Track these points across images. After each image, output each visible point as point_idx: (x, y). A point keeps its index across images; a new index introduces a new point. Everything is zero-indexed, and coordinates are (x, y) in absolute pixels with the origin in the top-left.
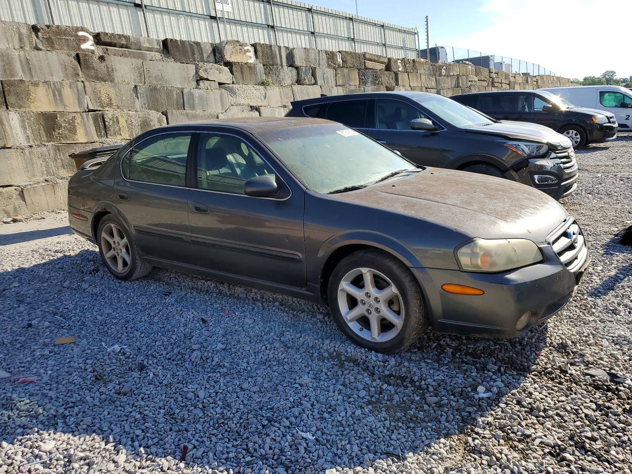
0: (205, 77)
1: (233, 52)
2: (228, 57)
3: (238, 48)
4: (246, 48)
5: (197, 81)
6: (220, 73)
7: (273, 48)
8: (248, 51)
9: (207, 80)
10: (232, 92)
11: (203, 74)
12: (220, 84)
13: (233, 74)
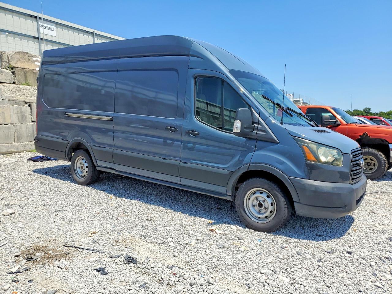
1: (19, 60)
3: (26, 58)
4: (34, 59)
8: (37, 61)
13: (15, 77)
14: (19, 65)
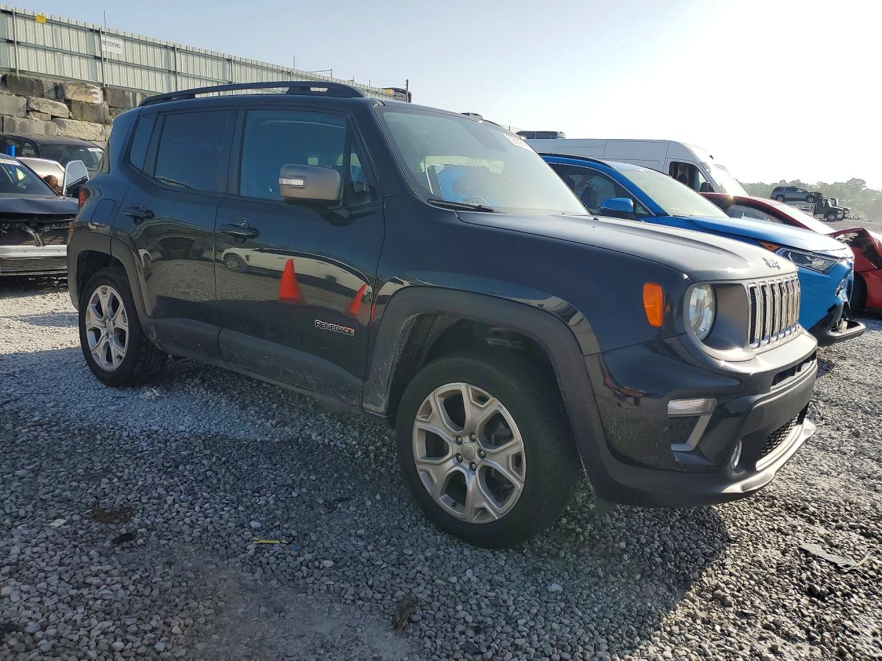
0: (37, 109)
1: (76, 92)
2: (69, 96)
3: (83, 89)
4: (92, 90)
5: (28, 111)
6: (54, 108)
7: (126, 93)
8: (95, 93)
9: (39, 112)
10: (62, 125)
11: (33, 106)
12: (53, 117)
13: (71, 111)
14: (76, 98)
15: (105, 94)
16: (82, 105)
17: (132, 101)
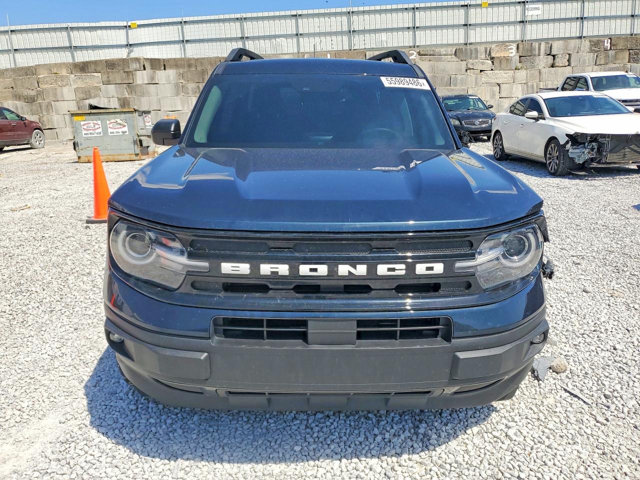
1: (498, 51)
2: (493, 55)
3: (503, 48)
4: (509, 48)
5: (466, 70)
6: (483, 64)
7: (534, 44)
8: (511, 49)
9: (473, 69)
10: (486, 75)
11: (470, 66)
12: (481, 71)
13: (493, 65)
14: (497, 55)
15: (518, 48)
16: (500, 59)
17: (537, 49)
